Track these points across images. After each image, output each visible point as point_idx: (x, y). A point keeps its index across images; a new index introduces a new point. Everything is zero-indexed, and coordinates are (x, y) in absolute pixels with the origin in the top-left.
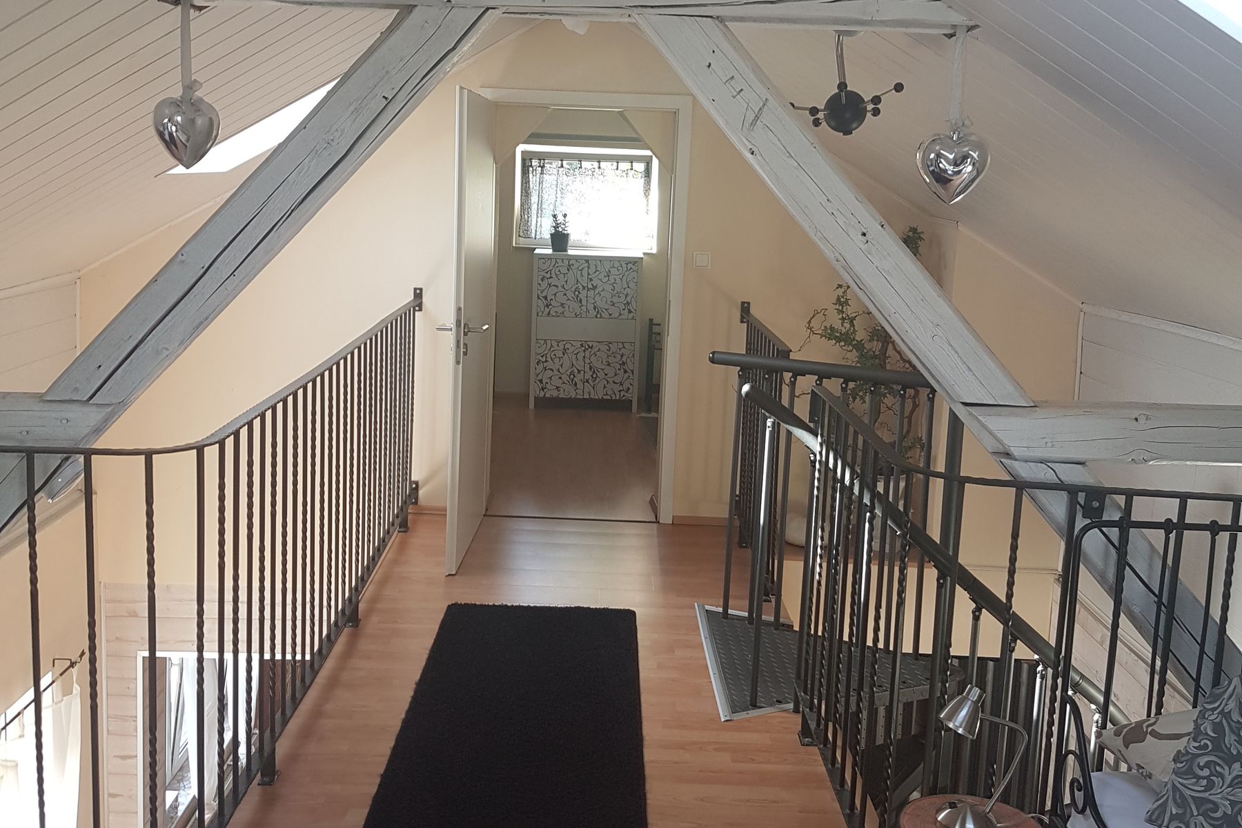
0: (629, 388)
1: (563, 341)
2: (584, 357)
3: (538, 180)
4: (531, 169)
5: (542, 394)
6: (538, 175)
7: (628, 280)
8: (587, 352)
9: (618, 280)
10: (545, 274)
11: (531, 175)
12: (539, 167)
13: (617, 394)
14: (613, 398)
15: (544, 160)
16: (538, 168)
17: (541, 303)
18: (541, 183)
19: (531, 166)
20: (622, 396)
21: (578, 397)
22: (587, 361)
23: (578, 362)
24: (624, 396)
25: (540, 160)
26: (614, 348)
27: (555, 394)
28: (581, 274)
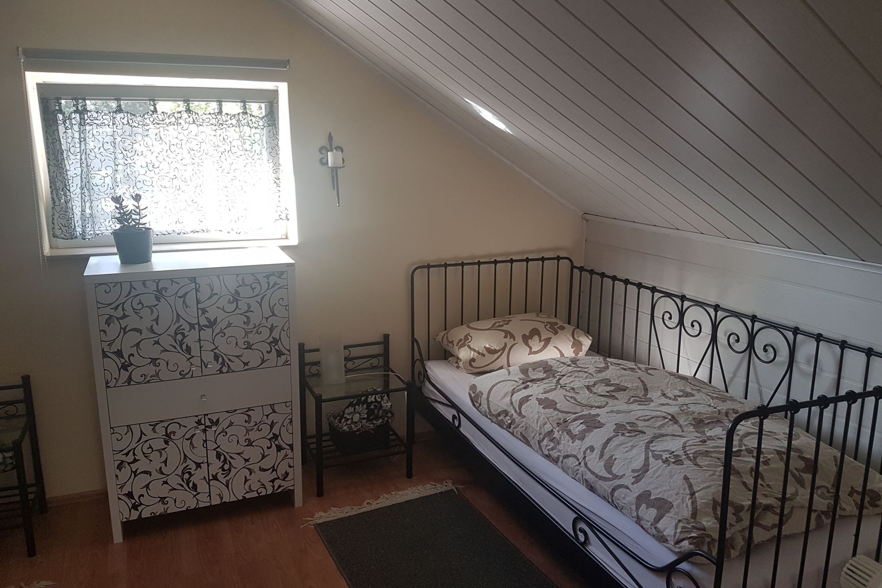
0: (287, 474)
1: (162, 421)
2: (205, 441)
3: (77, 135)
4: (60, 116)
5: (135, 515)
6: (76, 128)
7: (272, 304)
8: (210, 432)
9: (255, 307)
10: (112, 313)
11: (61, 129)
12: (75, 112)
13: (269, 486)
14: (264, 493)
15: (84, 100)
16: (73, 116)
17: (112, 364)
18: (83, 140)
19: (60, 111)
20: (276, 488)
21: (201, 505)
22: (211, 445)
23: (194, 451)
24: (280, 487)
25: (76, 99)
26: (256, 416)
27: (159, 509)
28: (184, 302)
